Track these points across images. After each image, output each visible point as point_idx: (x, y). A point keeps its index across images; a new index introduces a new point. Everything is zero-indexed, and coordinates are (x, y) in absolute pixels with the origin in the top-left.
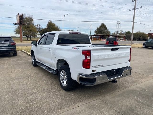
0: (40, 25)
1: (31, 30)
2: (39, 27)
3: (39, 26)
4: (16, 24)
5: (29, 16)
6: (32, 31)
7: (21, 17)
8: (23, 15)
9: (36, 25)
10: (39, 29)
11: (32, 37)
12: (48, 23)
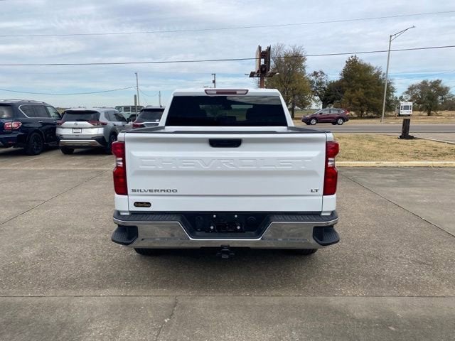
0: (322, 73)
1: (296, 89)
2: (321, 79)
3: (319, 74)
4: (252, 75)
5: (294, 49)
6: (297, 91)
7: (265, 55)
8: (269, 49)
9: (313, 72)
10: (317, 84)
11: (296, 107)
12: (345, 64)
